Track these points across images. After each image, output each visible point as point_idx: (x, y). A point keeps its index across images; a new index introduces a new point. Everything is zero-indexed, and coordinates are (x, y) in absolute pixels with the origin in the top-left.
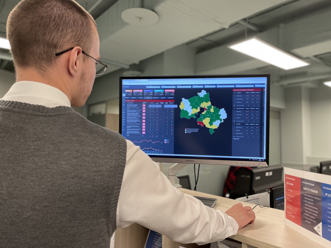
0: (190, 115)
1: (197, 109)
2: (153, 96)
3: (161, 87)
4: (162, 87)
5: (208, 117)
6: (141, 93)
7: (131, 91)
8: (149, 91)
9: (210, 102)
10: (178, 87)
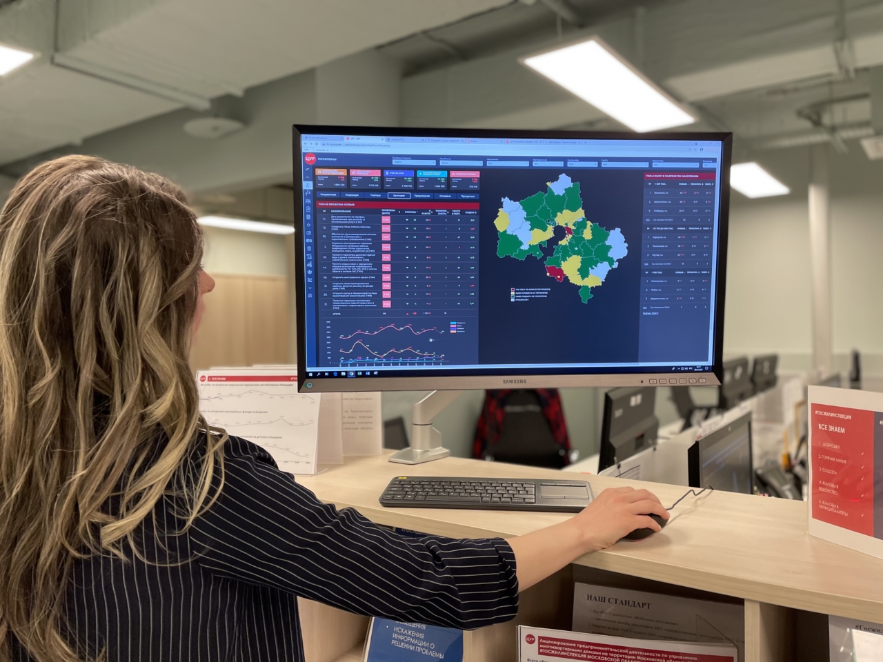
0: (525, 247)
1: (545, 229)
2: (415, 190)
3: (438, 163)
4: (442, 163)
5: (577, 253)
6: (376, 180)
7: (343, 172)
8: (401, 173)
9: (583, 209)
10: (490, 164)
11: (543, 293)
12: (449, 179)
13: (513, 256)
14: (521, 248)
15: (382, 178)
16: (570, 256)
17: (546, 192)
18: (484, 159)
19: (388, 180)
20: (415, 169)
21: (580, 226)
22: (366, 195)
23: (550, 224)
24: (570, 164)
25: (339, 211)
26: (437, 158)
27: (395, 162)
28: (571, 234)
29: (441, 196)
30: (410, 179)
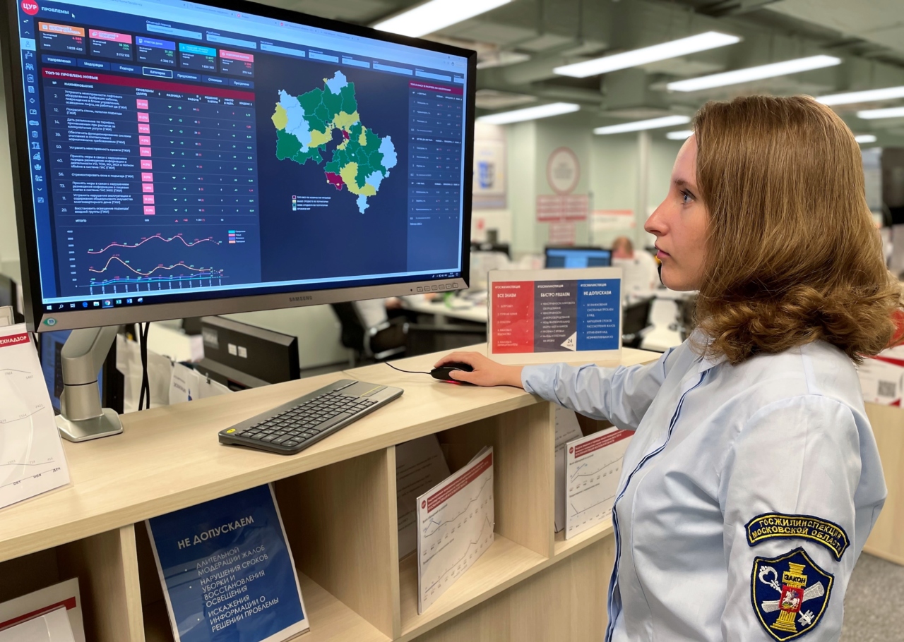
0: (304, 150)
1: (323, 131)
2: (178, 68)
3: (204, 37)
4: (210, 38)
5: (354, 160)
6: (126, 47)
7: (78, 32)
8: (159, 44)
9: (358, 112)
10: (265, 47)
11: (323, 202)
12: (218, 59)
13: (293, 159)
14: (301, 150)
15: (134, 46)
16: (347, 163)
17: (323, 89)
18: (258, 40)
19: (142, 50)
20: (178, 40)
21: (356, 130)
22: (113, 67)
23: (328, 126)
24: (346, 61)
25: (75, 85)
26: (203, 30)
27: (150, 28)
28: (348, 138)
29: (210, 79)
30: (170, 54)
